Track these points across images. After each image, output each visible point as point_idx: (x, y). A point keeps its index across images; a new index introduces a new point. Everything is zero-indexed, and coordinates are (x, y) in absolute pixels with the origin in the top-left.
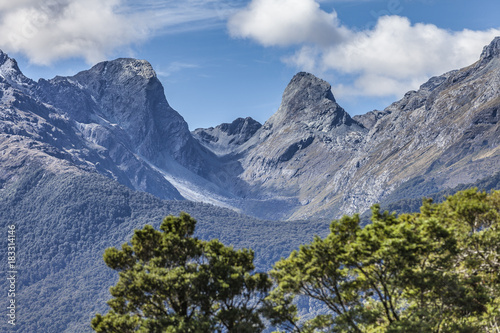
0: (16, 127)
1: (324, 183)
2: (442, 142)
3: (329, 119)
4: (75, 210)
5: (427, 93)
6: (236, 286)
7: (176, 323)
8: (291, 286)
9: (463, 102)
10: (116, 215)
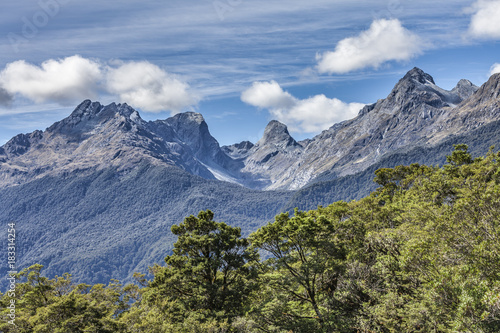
0: (137, 143)
1: (283, 173)
2: (339, 155)
3: (286, 142)
4: (165, 183)
5: (333, 131)
6: (232, 245)
7: (204, 261)
8: (258, 244)
9: (350, 136)
10: (184, 186)
